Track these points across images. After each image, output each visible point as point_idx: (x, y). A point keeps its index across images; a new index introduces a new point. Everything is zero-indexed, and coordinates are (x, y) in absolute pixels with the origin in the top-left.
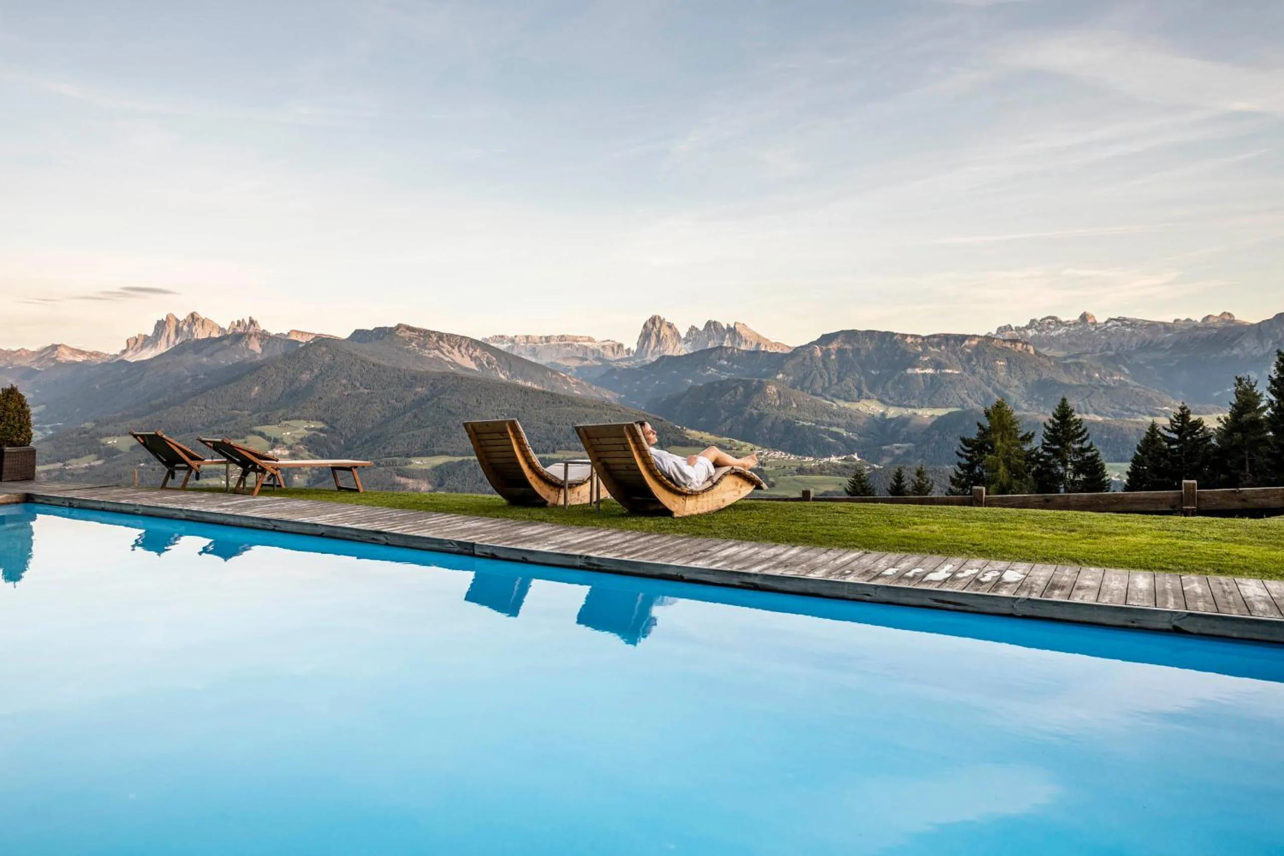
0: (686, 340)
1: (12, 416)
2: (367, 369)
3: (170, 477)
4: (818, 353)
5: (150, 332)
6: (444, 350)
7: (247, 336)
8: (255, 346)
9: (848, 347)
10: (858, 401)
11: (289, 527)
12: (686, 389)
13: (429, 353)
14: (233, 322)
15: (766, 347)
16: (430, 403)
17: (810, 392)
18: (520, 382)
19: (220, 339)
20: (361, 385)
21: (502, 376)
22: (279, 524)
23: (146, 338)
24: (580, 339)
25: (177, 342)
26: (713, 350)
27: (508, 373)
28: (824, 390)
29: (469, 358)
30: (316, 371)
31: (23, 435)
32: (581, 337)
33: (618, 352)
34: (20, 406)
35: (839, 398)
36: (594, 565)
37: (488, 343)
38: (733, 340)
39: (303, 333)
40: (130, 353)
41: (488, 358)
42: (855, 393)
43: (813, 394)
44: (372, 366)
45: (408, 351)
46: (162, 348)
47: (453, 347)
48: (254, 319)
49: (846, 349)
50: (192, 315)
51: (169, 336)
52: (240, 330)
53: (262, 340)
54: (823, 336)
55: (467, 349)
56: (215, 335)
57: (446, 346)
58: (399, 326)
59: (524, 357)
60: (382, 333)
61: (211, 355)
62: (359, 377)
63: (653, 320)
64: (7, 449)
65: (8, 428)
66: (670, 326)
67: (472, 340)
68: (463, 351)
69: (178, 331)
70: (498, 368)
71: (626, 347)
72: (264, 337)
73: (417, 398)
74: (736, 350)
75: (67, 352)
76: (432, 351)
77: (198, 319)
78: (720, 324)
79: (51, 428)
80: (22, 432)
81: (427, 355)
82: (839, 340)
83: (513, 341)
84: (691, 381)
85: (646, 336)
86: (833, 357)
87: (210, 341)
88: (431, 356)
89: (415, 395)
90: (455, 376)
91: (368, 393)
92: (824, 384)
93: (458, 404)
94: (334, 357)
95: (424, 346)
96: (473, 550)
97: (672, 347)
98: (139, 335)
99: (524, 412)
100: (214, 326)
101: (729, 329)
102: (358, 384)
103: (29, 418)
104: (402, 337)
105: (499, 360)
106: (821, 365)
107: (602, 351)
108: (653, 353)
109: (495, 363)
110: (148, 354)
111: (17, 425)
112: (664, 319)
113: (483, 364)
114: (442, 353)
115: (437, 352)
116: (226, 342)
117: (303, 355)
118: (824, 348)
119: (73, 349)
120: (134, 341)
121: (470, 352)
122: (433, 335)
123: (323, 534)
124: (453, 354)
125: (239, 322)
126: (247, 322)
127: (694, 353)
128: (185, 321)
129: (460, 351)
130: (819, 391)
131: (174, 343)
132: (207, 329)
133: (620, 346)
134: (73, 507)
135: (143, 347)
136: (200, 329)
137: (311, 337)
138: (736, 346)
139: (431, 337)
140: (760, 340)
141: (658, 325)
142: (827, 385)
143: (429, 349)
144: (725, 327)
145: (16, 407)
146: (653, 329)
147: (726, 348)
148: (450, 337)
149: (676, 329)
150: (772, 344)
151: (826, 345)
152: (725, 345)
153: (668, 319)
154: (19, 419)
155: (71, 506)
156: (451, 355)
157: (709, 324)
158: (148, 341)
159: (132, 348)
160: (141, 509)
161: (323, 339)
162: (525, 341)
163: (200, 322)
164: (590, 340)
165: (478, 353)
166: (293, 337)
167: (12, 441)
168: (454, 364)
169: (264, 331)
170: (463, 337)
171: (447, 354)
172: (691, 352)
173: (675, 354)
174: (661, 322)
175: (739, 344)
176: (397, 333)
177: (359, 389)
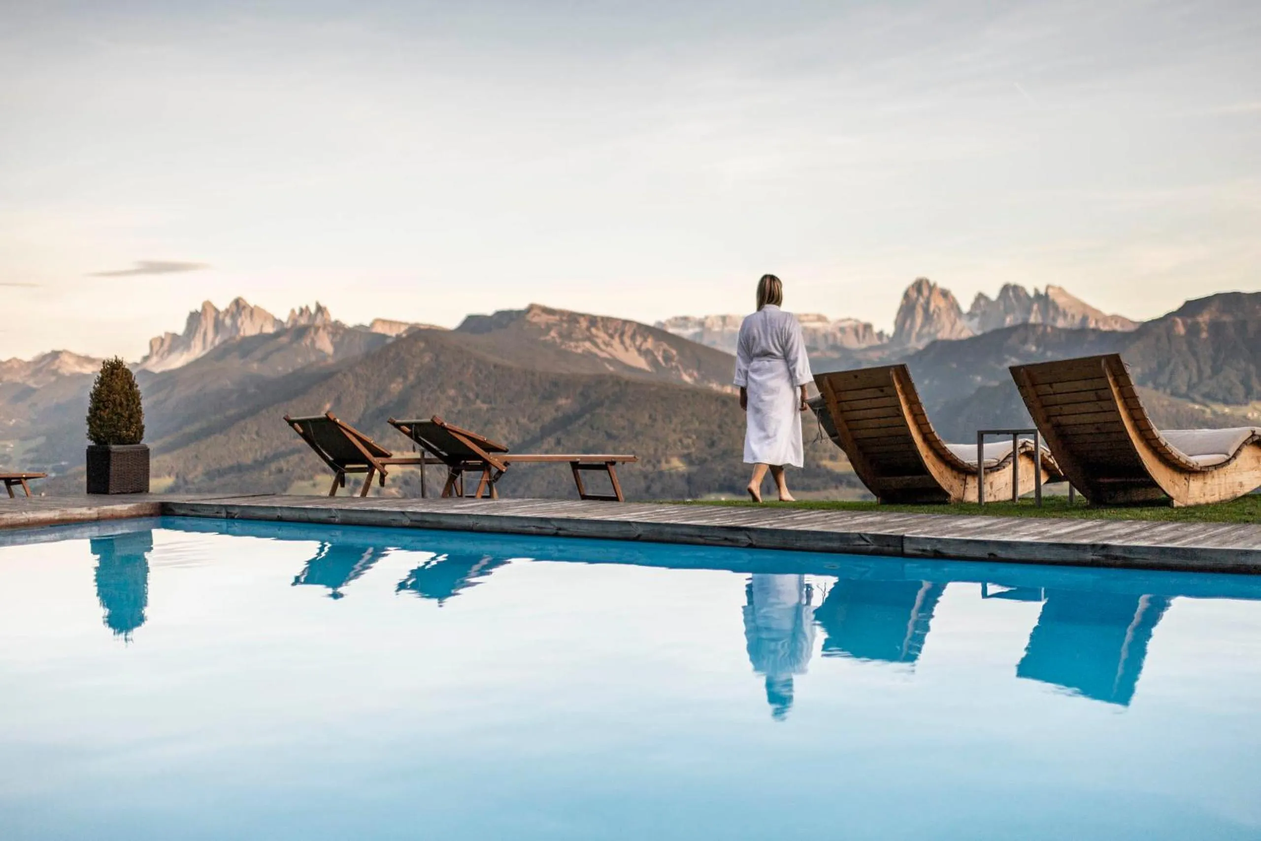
0: (971, 315)
1: (118, 401)
2: (485, 372)
3: (339, 485)
4: (1181, 330)
5: (180, 329)
6: (599, 341)
7: (313, 330)
8: (325, 344)
9: (1227, 318)
10: (1246, 404)
11: (584, 529)
12: (973, 392)
13: (576, 347)
14: (293, 311)
15: (1097, 322)
16: (581, 422)
17: (1168, 391)
18: (715, 386)
19: (277, 335)
20: (477, 396)
21: (687, 378)
22: (565, 525)
23: (174, 336)
24: (805, 318)
25: (217, 342)
26: (1013, 329)
27: (695, 374)
28: (1191, 387)
29: (636, 353)
30: (412, 377)
31: (134, 427)
32: (807, 315)
33: (864, 336)
34: (127, 387)
35: (1215, 400)
36: (1117, 558)
37: (664, 328)
38: (1044, 311)
39: (391, 323)
40: (154, 359)
41: (665, 351)
42: (1240, 391)
43: (1173, 394)
44: (492, 368)
45: (545, 344)
46: (197, 351)
47: (612, 336)
48: (322, 304)
49: (1225, 323)
50: (237, 302)
51: (205, 334)
52: (303, 321)
53: (334, 334)
54: (1188, 304)
55: (633, 338)
56: (269, 329)
57: (601, 335)
58: (531, 307)
59: (720, 348)
60: (505, 318)
61: (262, 360)
62: (474, 385)
63: (919, 286)
64: (114, 447)
65: (115, 417)
66: (945, 294)
67: (640, 326)
68: (628, 341)
69: (218, 325)
70: (680, 367)
71: (876, 329)
72: (337, 328)
73: (560, 414)
74: (1049, 329)
75: (71, 361)
76: (581, 344)
77: (244, 308)
78: (1023, 289)
79: (54, 470)
80: (131, 423)
81: (574, 350)
82: (1213, 309)
83: (701, 323)
84: (979, 378)
85: (907, 309)
86: (1204, 335)
87: (263, 338)
88: (579, 351)
89: (557, 410)
90: (617, 380)
91: (488, 410)
92: (1190, 379)
93: (622, 422)
94: (437, 356)
95: (567, 336)
96: (902, 546)
97: (948, 326)
98: (167, 334)
99: (722, 433)
100: (267, 316)
101: (1038, 295)
102: (471, 395)
103: (139, 404)
104: (535, 324)
105: (681, 353)
106: (1184, 348)
107: (839, 335)
108: (919, 337)
109: (676, 358)
110: (178, 361)
111: (126, 414)
112: (935, 285)
113: (657, 361)
114: (596, 345)
115: (588, 345)
116: (284, 340)
117: (391, 354)
118: (1189, 321)
119: (79, 357)
120: (158, 343)
121: (638, 343)
122: (582, 320)
123: (639, 536)
124: (611, 346)
125: (302, 311)
126: (313, 309)
127: (984, 335)
128: (227, 311)
129: (622, 342)
130: (1184, 389)
131: (213, 342)
132: (258, 322)
133: (868, 327)
134: (233, 518)
135: (171, 350)
136: (247, 322)
137: (403, 329)
138: (1049, 321)
139: (578, 322)
140: (1086, 312)
141: (926, 292)
142: (1195, 379)
143: (577, 340)
144: (1031, 293)
145: (123, 388)
146: (917, 299)
147: (1034, 326)
148: (608, 321)
149: (954, 298)
150: (1106, 319)
151: (1193, 315)
152: (1032, 320)
153: (941, 284)
154: (128, 405)
155: (230, 517)
156: (609, 349)
157: (1006, 288)
158: (175, 343)
159: (157, 353)
160: (339, 514)
161: (421, 330)
162: (720, 323)
163: (247, 311)
164: (821, 318)
165: (649, 344)
166: (379, 329)
167: (119, 437)
168: (614, 361)
169: (337, 322)
170: (625, 322)
171: (602, 346)
172: (979, 333)
173: (954, 337)
174: (932, 288)
175: (1054, 319)
176: (529, 317)
177: (474, 403)
